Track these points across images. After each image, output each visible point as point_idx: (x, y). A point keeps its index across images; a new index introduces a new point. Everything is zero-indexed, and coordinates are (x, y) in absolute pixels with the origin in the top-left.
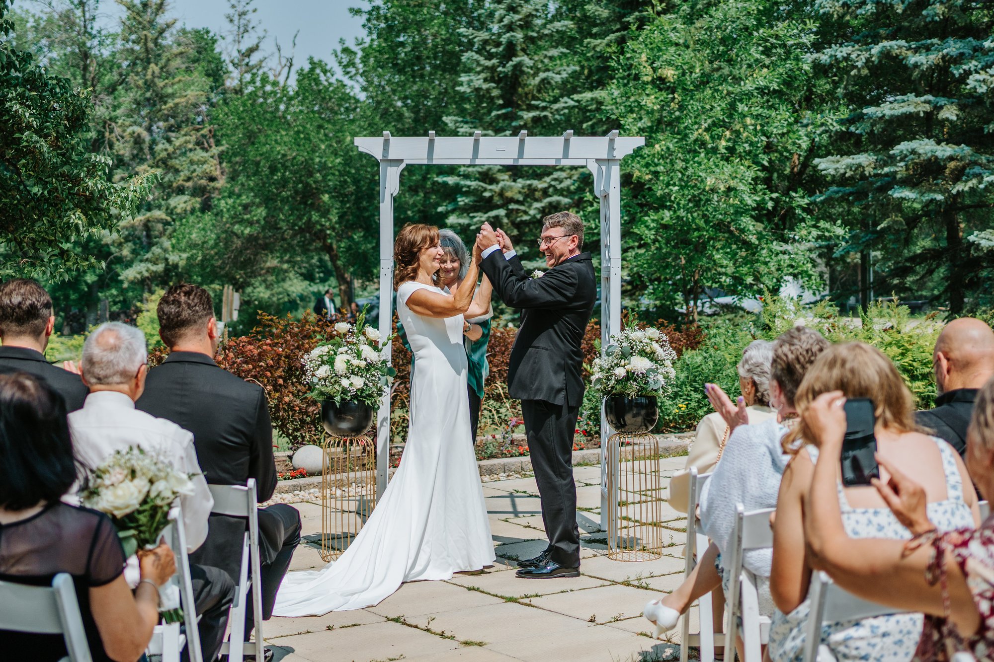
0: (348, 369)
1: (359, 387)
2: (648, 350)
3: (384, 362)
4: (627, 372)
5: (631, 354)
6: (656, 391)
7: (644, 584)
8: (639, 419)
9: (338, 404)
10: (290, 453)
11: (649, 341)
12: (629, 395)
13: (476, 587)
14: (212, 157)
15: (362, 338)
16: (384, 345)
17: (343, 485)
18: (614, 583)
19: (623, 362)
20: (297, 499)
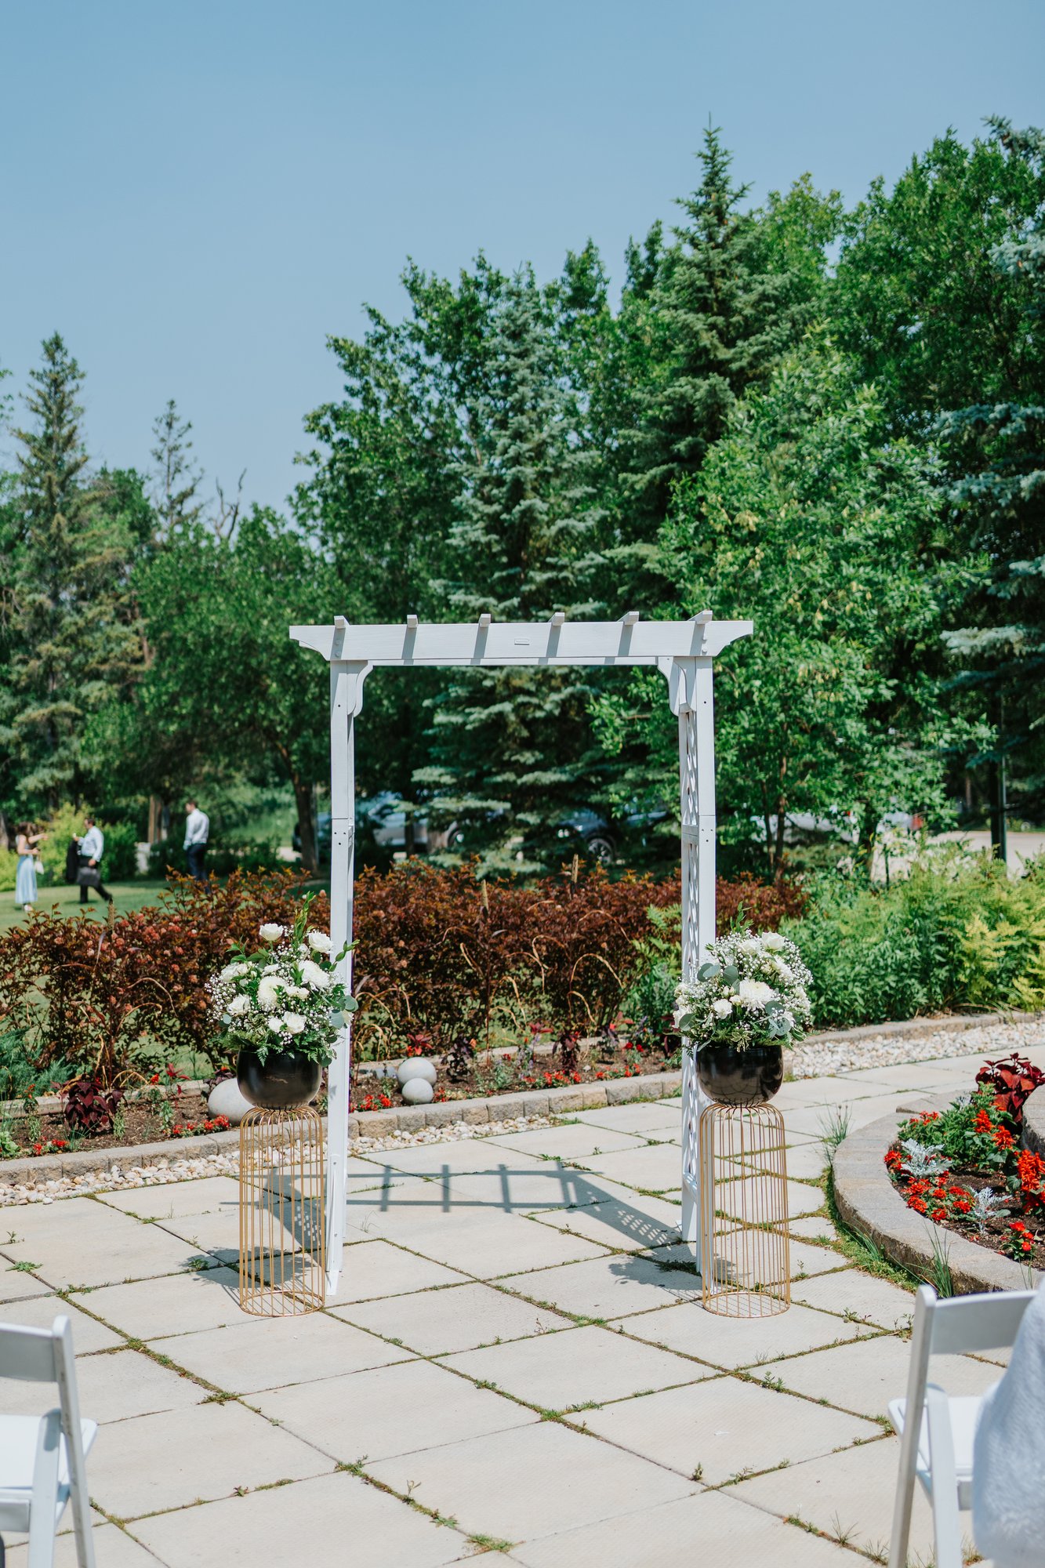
0: (280, 1000)
1: (297, 1031)
2: (766, 969)
3: (338, 989)
4: (734, 1007)
5: (741, 978)
6: (782, 1038)
7: (775, 1381)
8: (754, 1082)
9: (263, 1061)
10: (204, 1086)
11: (767, 955)
12: (736, 1044)
13: (490, 1381)
14: (137, 632)
15: (303, 948)
16: (339, 958)
18: (724, 1372)
19: (726, 991)
20: (211, 1171)
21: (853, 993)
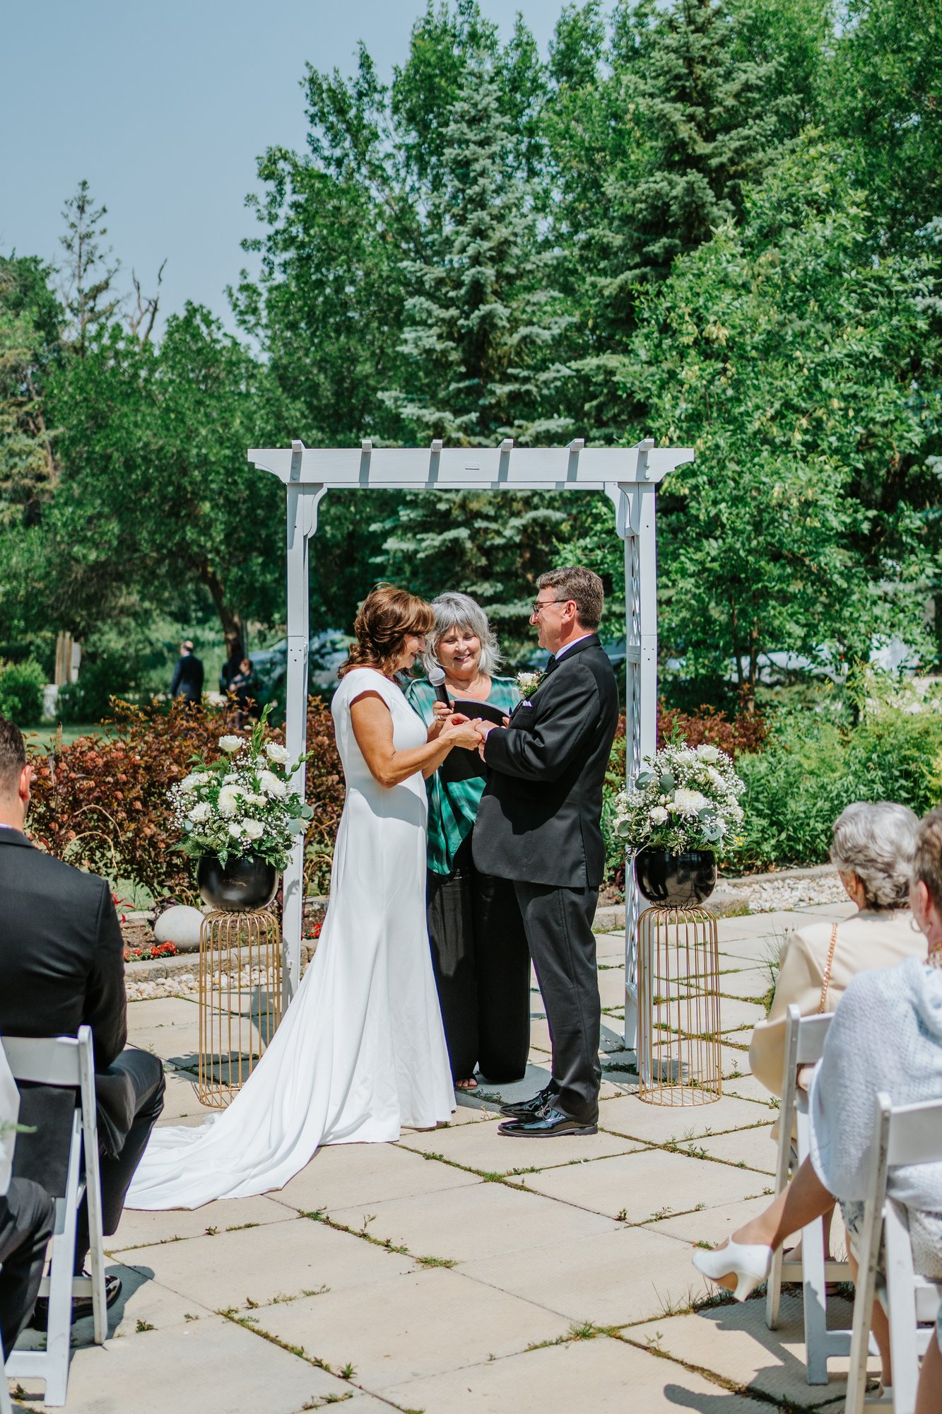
0: (239, 808)
1: (256, 837)
2: (701, 779)
3: (294, 797)
4: (670, 814)
5: (676, 787)
6: (714, 843)
7: (698, 1151)
8: (688, 886)
9: (223, 864)
10: (151, 915)
11: (702, 766)
12: (672, 849)
13: (438, 1154)
14: (41, 446)
15: (260, 759)
16: (295, 769)
17: (231, 969)
18: (653, 1146)
19: (663, 799)
20: (160, 992)
21: (814, 829)
